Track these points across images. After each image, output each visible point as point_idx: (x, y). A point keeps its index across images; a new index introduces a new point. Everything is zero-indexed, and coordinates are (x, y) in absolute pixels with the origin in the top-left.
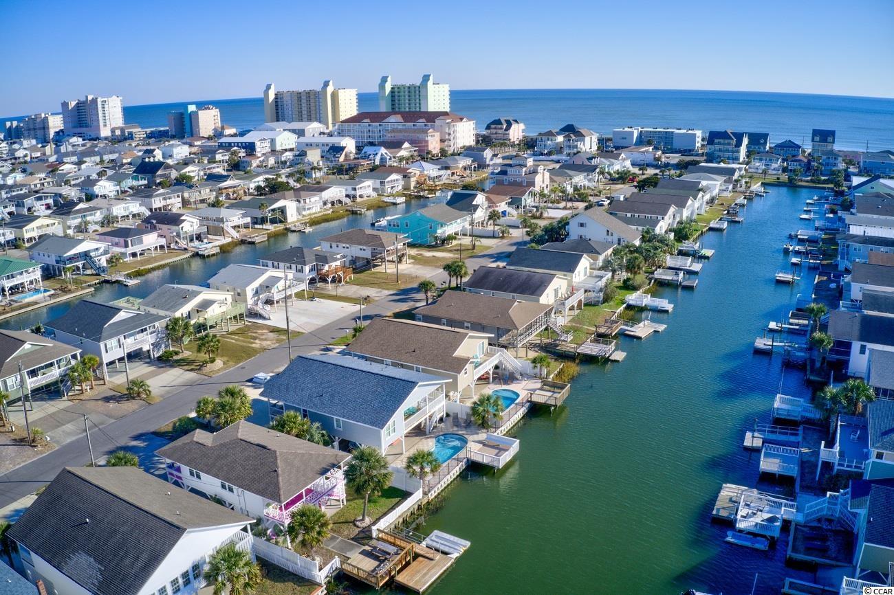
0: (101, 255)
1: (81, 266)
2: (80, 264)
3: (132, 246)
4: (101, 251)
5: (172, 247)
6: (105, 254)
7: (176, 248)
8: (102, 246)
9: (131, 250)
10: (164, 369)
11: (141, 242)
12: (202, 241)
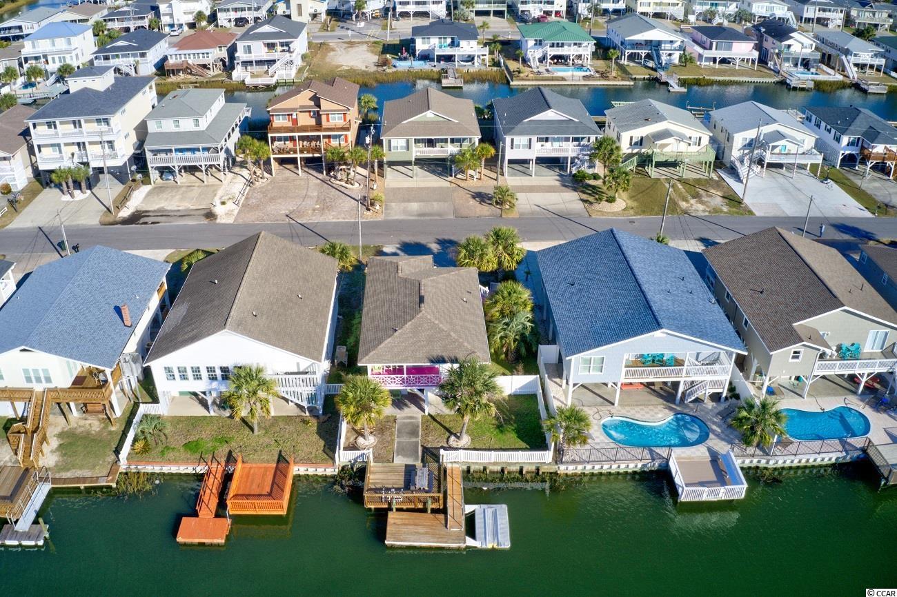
0: (675, 50)
1: (643, 56)
2: (643, 52)
3: (716, 49)
4: (676, 45)
5: (769, 65)
6: (678, 50)
7: (772, 67)
8: (678, 39)
9: (714, 53)
10: (566, 189)
11: (729, 48)
12: (809, 70)
